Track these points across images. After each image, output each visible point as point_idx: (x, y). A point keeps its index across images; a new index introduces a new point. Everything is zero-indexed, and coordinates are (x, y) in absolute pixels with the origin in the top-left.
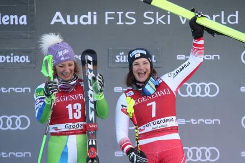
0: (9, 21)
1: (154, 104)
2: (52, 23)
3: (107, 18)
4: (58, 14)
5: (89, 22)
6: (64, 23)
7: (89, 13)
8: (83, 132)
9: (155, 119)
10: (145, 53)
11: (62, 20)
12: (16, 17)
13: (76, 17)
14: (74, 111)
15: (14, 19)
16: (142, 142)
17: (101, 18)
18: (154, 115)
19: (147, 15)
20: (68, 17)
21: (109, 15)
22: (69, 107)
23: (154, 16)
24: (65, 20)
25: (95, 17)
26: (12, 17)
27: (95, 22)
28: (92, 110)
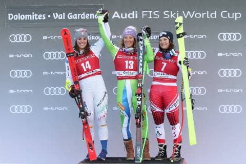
0: (89, 17)
1: (165, 64)
2: (113, 18)
3: (143, 15)
4: (116, 13)
5: (133, 17)
6: (119, 18)
7: (133, 12)
8: (136, 78)
10: (166, 34)
11: (118, 16)
12: (93, 14)
13: (126, 14)
14: (129, 65)
15: (92, 16)
17: (140, 15)
19: (166, 13)
20: (122, 14)
21: (144, 13)
22: (127, 62)
23: (169, 14)
24: (120, 16)
25: (137, 14)
26: (91, 15)
27: (137, 17)
28: (141, 67)
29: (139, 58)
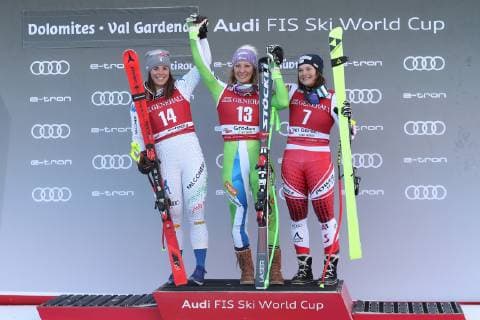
0: (173, 29)
1: (309, 112)
2: (215, 30)
3: (269, 25)
4: (221, 21)
5: (252, 29)
6: (226, 30)
7: (252, 20)
8: (257, 137)
9: (303, 126)
10: (310, 58)
11: (225, 27)
13: (238, 24)
14: (244, 114)
15: (178, 27)
16: (291, 147)
17: (263, 25)
18: (304, 122)
19: (309, 22)
20: (231, 25)
21: (272, 22)
22: (240, 109)
23: (316, 23)
24: (228, 27)
25: (257, 24)
26: (176, 25)
27: (257, 29)
28: (266, 117)
29: (261, 101)
